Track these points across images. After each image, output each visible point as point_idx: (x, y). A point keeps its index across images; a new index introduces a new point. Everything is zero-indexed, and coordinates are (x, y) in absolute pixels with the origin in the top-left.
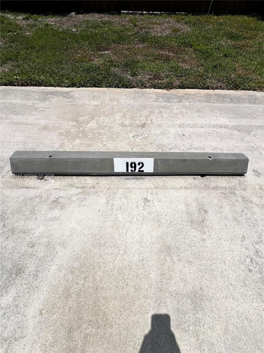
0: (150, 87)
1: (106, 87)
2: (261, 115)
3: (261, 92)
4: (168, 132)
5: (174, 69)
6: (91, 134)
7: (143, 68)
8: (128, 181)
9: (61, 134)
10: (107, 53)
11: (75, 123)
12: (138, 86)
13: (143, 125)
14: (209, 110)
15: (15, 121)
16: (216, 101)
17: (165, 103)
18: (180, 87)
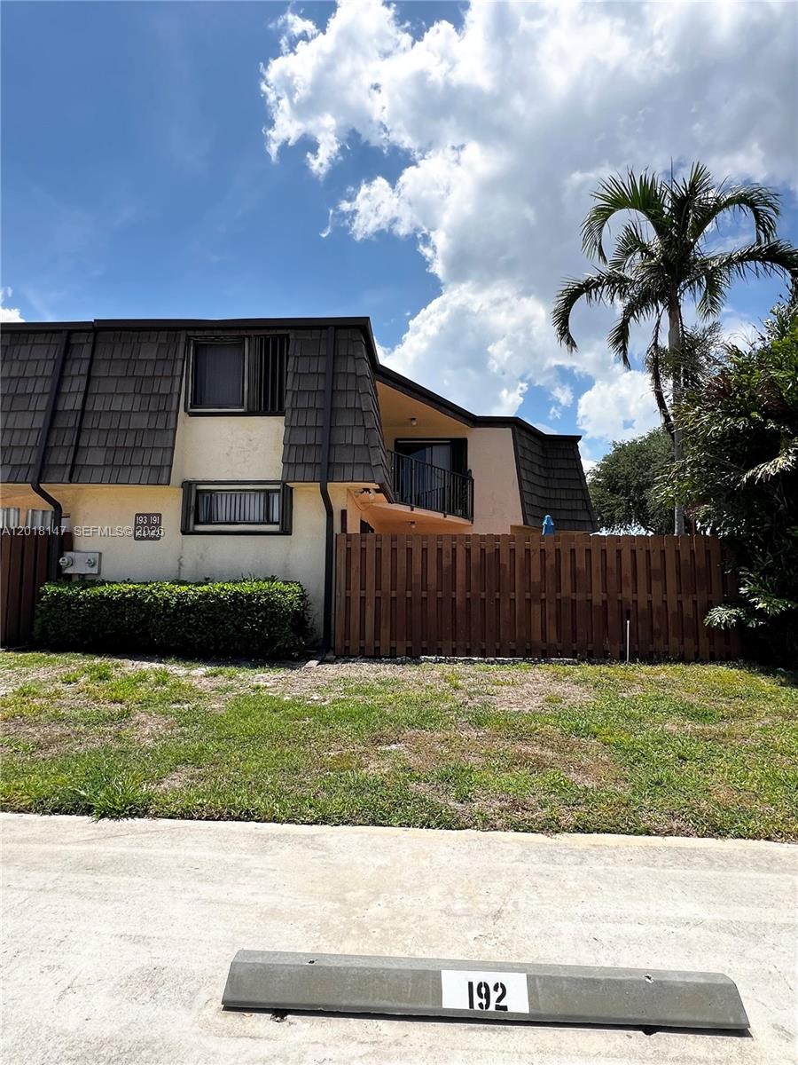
0: (506, 828)
1: (400, 826)
2: (787, 898)
3: (786, 844)
4: (557, 931)
5: (557, 787)
6: (378, 930)
7: (484, 786)
8: (474, 1034)
9: (309, 927)
10: (395, 750)
11: (337, 905)
12: (475, 824)
13: (497, 915)
14: (655, 883)
15: (203, 897)
16: (670, 863)
17: (544, 866)
18: (577, 830)
